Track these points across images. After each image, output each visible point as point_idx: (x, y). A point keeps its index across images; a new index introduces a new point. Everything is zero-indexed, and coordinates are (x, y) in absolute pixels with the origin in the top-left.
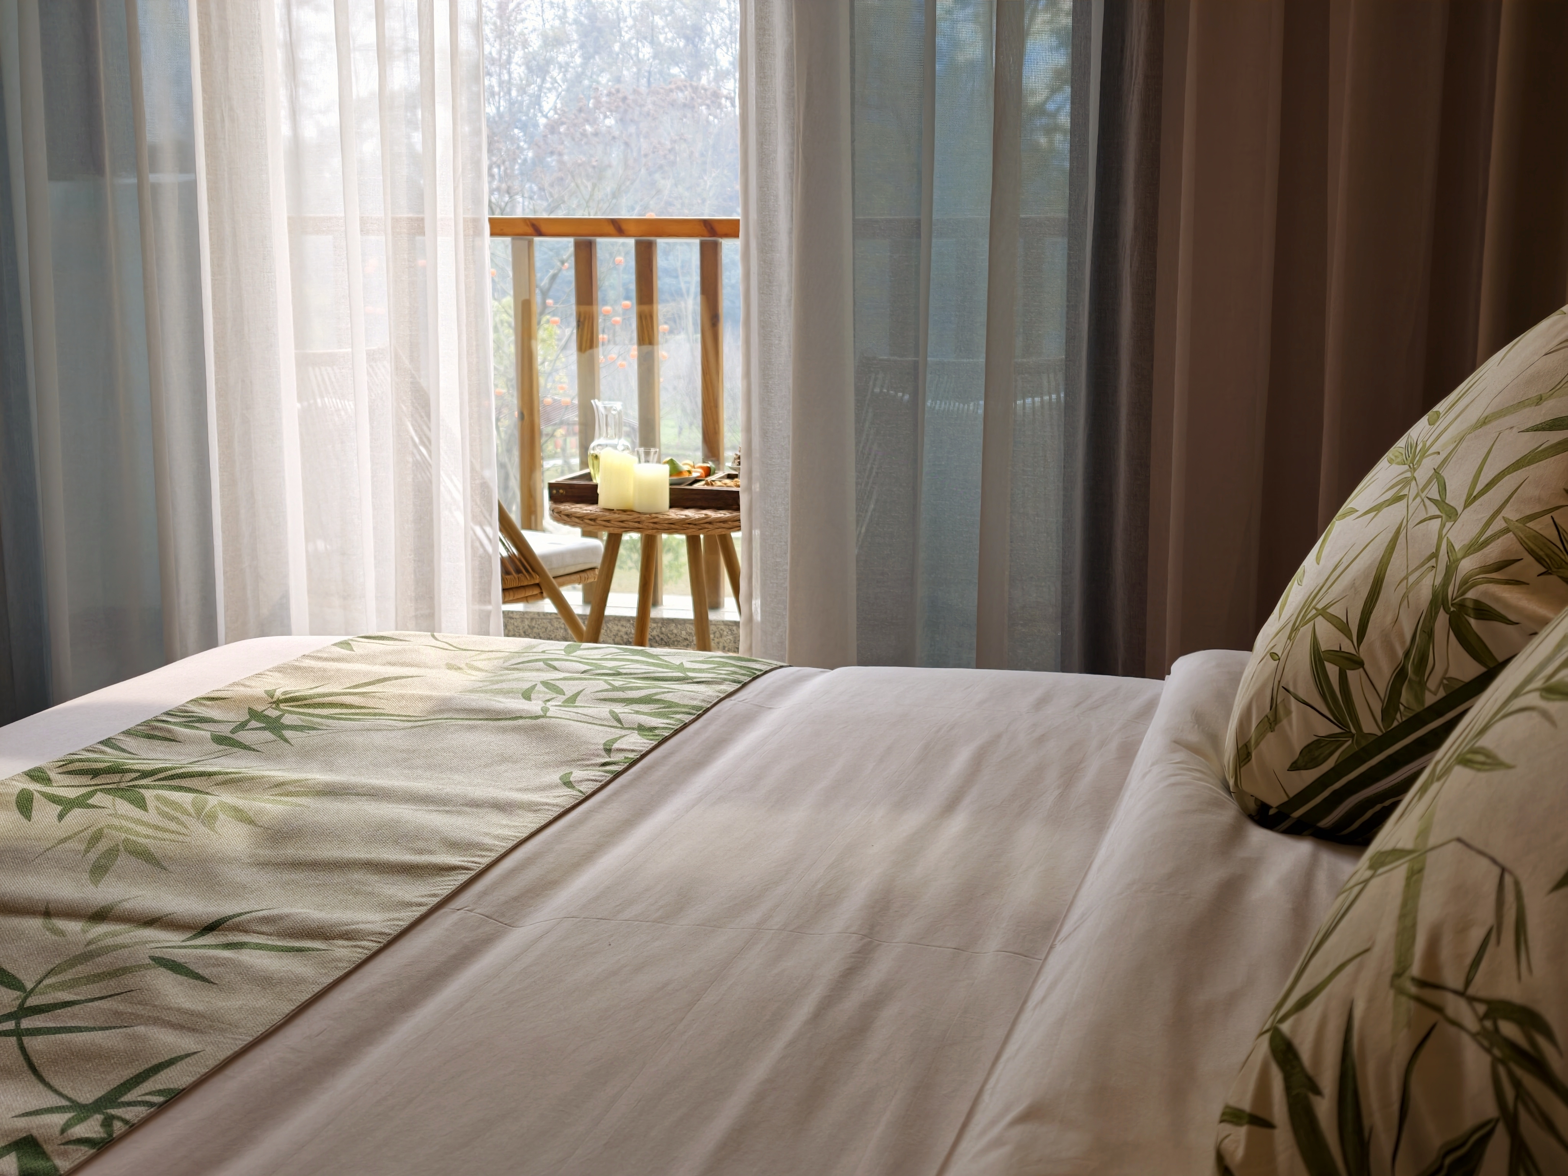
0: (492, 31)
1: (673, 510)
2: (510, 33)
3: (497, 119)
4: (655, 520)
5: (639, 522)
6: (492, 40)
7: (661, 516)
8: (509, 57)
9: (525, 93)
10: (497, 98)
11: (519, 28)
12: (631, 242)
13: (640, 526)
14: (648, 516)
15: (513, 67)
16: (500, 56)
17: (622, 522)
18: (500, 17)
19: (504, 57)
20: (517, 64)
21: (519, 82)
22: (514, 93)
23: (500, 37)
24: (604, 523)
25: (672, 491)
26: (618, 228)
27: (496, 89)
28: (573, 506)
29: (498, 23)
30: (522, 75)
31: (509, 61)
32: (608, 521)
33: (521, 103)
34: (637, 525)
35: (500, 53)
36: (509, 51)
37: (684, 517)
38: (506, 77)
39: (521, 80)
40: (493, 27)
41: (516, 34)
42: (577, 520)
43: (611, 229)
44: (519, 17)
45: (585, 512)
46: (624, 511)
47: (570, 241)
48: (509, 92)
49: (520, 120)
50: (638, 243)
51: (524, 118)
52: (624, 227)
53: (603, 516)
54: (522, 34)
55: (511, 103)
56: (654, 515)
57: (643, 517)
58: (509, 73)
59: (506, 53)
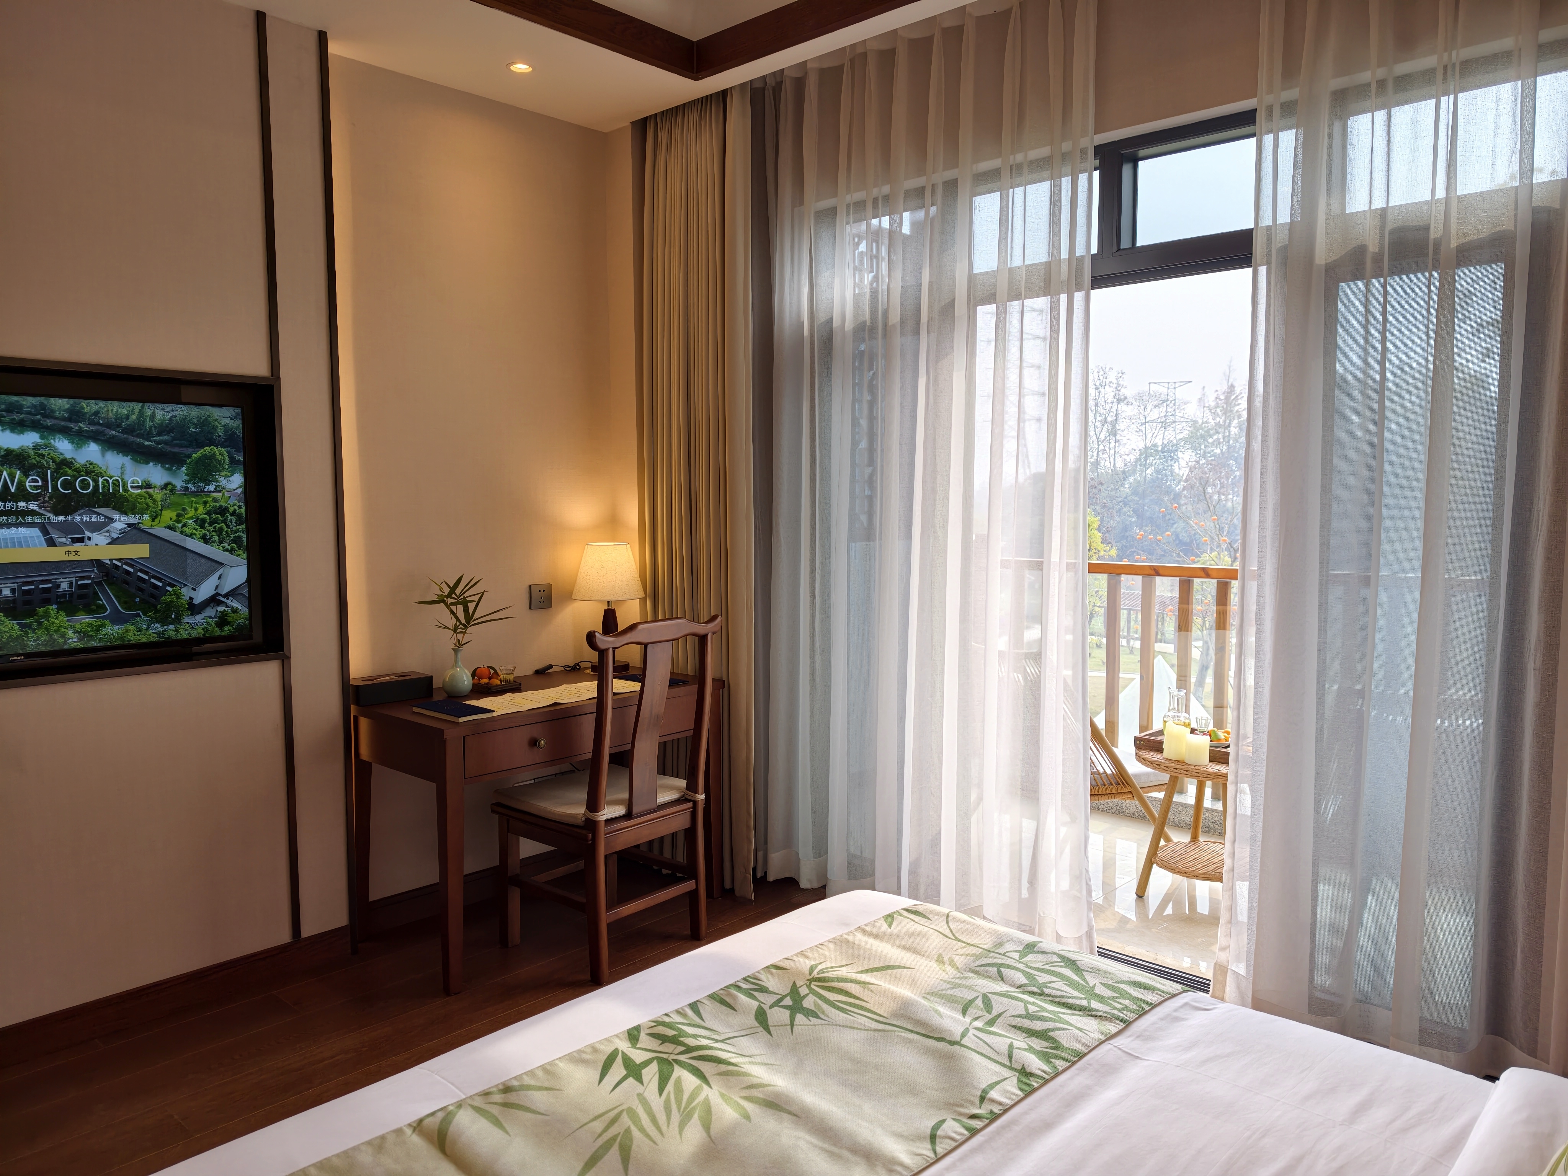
0: (1221, 411)
1: (1211, 764)
2: (1231, 411)
3: (1221, 456)
4: (1197, 771)
5: (1187, 771)
6: (1221, 415)
7: (1201, 769)
8: (1230, 423)
9: (1237, 442)
10: (1221, 445)
11: (1236, 408)
12: (1215, 581)
13: (1187, 773)
14: (1193, 767)
15: (1232, 429)
16: (1225, 424)
17: (1176, 769)
18: (1226, 403)
19: (1227, 424)
20: (1234, 427)
21: (1234, 436)
22: (1231, 442)
23: (1225, 414)
24: (1165, 768)
25: (1211, 752)
26: (1206, 573)
27: (1222, 440)
28: (1148, 753)
29: (1225, 407)
30: (1237, 432)
31: (1229, 426)
32: (1167, 767)
33: (1235, 446)
34: (1185, 772)
35: (1225, 421)
36: (1230, 420)
37: (1217, 771)
38: (1227, 434)
39: (1236, 435)
40: (1222, 409)
41: (1234, 412)
42: (1149, 763)
43: (1202, 574)
44: (1237, 403)
45: (1154, 759)
46: (1178, 761)
47: (1178, 579)
48: (1229, 441)
49: (1234, 456)
50: (1218, 582)
51: (1236, 455)
52: (1210, 572)
53: (1164, 763)
54: (1237, 411)
55: (1229, 447)
56: (1197, 768)
57: (1190, 768)
58: (1229, 432)
59: (1228, 421)
